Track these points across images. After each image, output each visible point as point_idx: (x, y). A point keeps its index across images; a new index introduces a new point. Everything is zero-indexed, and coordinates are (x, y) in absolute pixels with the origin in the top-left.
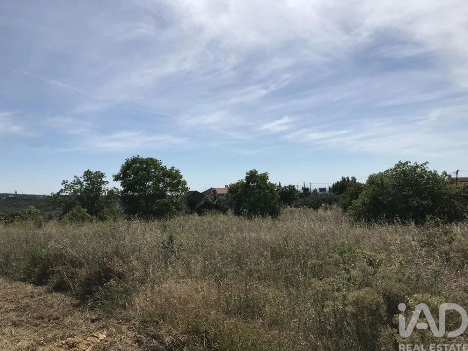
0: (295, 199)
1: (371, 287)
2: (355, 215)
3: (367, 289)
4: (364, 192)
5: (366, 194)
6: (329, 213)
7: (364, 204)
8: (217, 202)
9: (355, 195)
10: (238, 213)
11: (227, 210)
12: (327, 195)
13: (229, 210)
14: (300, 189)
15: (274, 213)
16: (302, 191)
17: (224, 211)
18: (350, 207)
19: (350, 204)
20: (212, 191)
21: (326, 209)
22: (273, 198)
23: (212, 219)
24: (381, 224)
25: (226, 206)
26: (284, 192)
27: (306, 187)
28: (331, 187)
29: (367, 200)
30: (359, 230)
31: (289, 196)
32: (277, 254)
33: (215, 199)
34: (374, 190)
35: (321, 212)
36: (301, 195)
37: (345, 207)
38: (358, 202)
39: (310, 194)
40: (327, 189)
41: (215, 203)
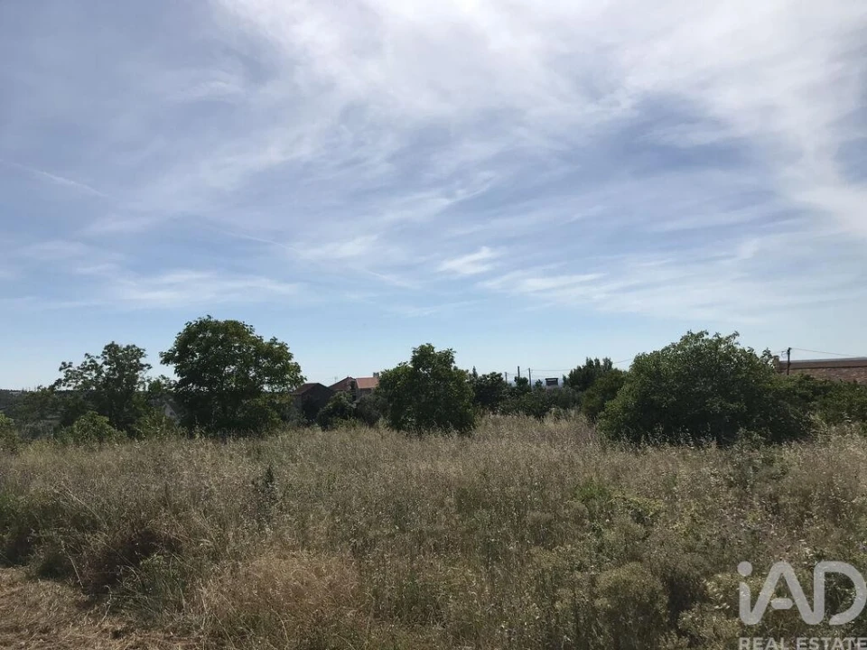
0: (502, 399)
1: (641, 561)
2: (611, 428)
3: (633, 565)
4: (626, 387)
5: (631, 389)
6: (564, 424)
7: (625, 409)
8: (358, 404)
9: (611, 392)
10: (397, 425)
11: (377, 419)
12: (560, 392)
13: (381, 419)
14: (511, 380)
15: (463, 424)
16: (514, 384)
17: (371, 422)
18: (602, 413)
19: (602, 407)
20: (349, 384)
21: (558, 417)
22: (462, 398)
23: (347, 437)
24: (655, 445)
25: (375, 413)
26: (483, 386)
27: (522, 376)
28: (567, 377)
29: (632, 402)
30: (619, 457)
31: (491, 392)
32: (468, 501)
33: (354, 398)
34: (644, 384)
35: (549, 423)
36: (513, 392)
37: (592, 414)
38: (615, 405)
39: (529, 389)
40: (561, 381)
41: (354, 406)
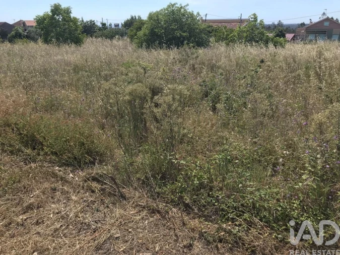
0: (95, 32)
1: (142, 83)
2: (139, 43)
3: (139, 84)
4: (145, 26)
5: (147, 27)
6: (121, 43)
7: (145, 35)
8: (27, 33)
9: (139, 29)
10: (47, 41)
11: (37, 39)
12: (120, 29)
13: (40, 39)
14: (99, 25)
15: (78, 41)
16: (101, 26)
17: (34, 40)
18: (136, 37)
19: (136, 35)
20: (22, 23)
21: (119, 39)
22: (76, 30)
23: (22, 47)
24: (155, 49)
25: (36, 37)
26: (86, 26)
27: (104, 22)
28: (123, 23)
29: (147, 32)
30: (144, 53)
31: (90, 29)
33: (26, 30)
34: (152, 24)
35: (115, 42)
36: (100, 29)
37: (132, 38)
38: (141, 33)
39: (107, 28)
40: (120, 26)
41: (26, 34)
